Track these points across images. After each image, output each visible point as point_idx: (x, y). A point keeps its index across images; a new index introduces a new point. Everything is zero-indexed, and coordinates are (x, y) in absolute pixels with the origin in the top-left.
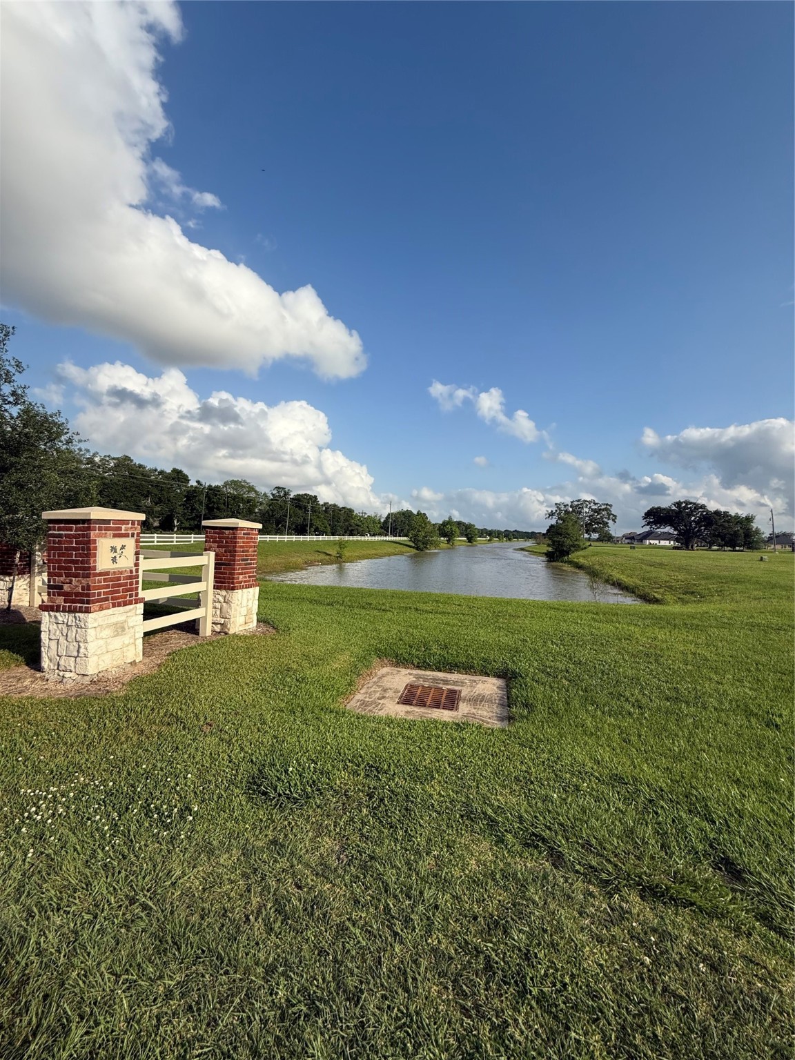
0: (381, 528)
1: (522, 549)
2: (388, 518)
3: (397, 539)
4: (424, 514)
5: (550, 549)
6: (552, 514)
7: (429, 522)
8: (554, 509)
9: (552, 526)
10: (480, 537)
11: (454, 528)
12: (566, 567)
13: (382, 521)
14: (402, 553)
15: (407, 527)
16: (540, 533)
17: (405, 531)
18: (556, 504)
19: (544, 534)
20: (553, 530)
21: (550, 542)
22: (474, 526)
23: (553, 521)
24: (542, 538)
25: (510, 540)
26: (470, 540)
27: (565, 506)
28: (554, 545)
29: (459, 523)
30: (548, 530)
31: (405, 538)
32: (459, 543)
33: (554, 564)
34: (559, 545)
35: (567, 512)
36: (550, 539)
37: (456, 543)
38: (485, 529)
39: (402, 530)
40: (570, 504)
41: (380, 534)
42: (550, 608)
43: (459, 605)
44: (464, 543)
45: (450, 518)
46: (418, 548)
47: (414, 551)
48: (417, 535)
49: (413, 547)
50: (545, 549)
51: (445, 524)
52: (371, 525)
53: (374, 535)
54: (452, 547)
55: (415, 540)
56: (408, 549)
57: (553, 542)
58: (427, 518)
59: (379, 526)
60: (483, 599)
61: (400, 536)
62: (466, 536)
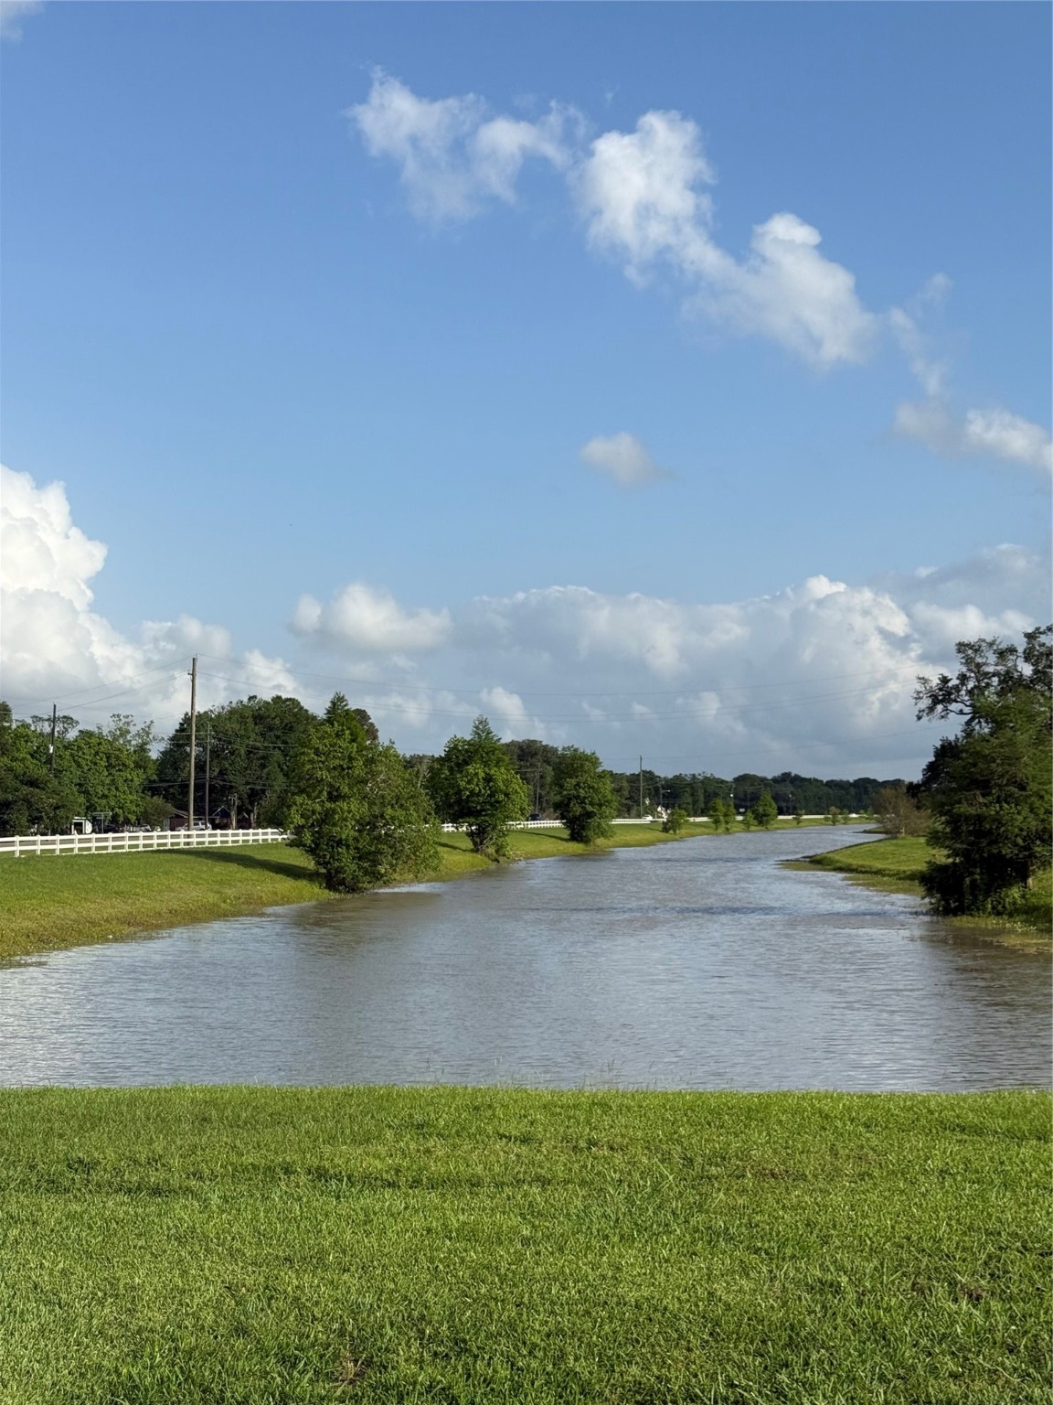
0: (151, 789)
1: (818, 862)
2: (181, 737)
3: (233, 838)
4: (362, 715)
5: (941, 856)
6: (942, 696)
7: (388, 753)
8: (953, 670)
9: (946, 751)
10: (626, 811)
11: (501, 775)
12: (1019, 935)
13: (155, 752)
14: (251, 907)
15: (280, 782)
16: (896, 784)
17: (270, 799)
18: (962, 647)
19: (913, 789)
20: (954, 765)
21: (939, 824)
22: (594, 761)
23: (951, 726)
24: (905, 805)
25: (762, 819)
26: (579, 828)
27: (1002, 655)
28: (956, 833)
29: (527, 753)
30: (931, 767)
31: (269, 835)
32: (528, 846)
33: (964, 922)
34: (980, 834)
35: (1010, 682)
36: (940, 809)
37: (515, 847)
38: (649, 776)
39: (254, 796)
40: (1021, 645)
41: (146, 820)
42: (943, 1125)
43: (525, 1140)
44: (549, 845)
45: (482, 728)
46: (332, 881)
47: (313, 893)
48: (327, 818)
49: (310, 876)
50: (920, 854)
51: (459, 756)
52: (99, 780)
53: (114, 825)
54: (498, 866)
55: (318, 840)
56: (285, 885)
57: (955, 821)
58: (372, 733)
59: (138, 778)
60: (636, 1105)
61: (244, 824)
62: (562, 810)
